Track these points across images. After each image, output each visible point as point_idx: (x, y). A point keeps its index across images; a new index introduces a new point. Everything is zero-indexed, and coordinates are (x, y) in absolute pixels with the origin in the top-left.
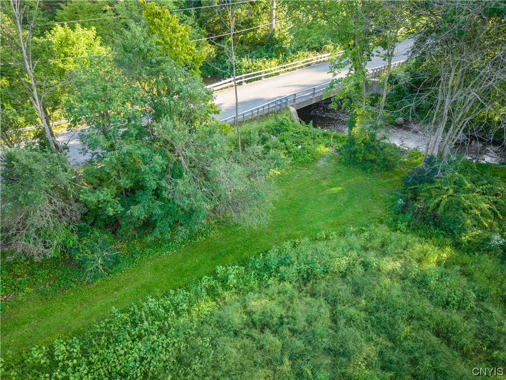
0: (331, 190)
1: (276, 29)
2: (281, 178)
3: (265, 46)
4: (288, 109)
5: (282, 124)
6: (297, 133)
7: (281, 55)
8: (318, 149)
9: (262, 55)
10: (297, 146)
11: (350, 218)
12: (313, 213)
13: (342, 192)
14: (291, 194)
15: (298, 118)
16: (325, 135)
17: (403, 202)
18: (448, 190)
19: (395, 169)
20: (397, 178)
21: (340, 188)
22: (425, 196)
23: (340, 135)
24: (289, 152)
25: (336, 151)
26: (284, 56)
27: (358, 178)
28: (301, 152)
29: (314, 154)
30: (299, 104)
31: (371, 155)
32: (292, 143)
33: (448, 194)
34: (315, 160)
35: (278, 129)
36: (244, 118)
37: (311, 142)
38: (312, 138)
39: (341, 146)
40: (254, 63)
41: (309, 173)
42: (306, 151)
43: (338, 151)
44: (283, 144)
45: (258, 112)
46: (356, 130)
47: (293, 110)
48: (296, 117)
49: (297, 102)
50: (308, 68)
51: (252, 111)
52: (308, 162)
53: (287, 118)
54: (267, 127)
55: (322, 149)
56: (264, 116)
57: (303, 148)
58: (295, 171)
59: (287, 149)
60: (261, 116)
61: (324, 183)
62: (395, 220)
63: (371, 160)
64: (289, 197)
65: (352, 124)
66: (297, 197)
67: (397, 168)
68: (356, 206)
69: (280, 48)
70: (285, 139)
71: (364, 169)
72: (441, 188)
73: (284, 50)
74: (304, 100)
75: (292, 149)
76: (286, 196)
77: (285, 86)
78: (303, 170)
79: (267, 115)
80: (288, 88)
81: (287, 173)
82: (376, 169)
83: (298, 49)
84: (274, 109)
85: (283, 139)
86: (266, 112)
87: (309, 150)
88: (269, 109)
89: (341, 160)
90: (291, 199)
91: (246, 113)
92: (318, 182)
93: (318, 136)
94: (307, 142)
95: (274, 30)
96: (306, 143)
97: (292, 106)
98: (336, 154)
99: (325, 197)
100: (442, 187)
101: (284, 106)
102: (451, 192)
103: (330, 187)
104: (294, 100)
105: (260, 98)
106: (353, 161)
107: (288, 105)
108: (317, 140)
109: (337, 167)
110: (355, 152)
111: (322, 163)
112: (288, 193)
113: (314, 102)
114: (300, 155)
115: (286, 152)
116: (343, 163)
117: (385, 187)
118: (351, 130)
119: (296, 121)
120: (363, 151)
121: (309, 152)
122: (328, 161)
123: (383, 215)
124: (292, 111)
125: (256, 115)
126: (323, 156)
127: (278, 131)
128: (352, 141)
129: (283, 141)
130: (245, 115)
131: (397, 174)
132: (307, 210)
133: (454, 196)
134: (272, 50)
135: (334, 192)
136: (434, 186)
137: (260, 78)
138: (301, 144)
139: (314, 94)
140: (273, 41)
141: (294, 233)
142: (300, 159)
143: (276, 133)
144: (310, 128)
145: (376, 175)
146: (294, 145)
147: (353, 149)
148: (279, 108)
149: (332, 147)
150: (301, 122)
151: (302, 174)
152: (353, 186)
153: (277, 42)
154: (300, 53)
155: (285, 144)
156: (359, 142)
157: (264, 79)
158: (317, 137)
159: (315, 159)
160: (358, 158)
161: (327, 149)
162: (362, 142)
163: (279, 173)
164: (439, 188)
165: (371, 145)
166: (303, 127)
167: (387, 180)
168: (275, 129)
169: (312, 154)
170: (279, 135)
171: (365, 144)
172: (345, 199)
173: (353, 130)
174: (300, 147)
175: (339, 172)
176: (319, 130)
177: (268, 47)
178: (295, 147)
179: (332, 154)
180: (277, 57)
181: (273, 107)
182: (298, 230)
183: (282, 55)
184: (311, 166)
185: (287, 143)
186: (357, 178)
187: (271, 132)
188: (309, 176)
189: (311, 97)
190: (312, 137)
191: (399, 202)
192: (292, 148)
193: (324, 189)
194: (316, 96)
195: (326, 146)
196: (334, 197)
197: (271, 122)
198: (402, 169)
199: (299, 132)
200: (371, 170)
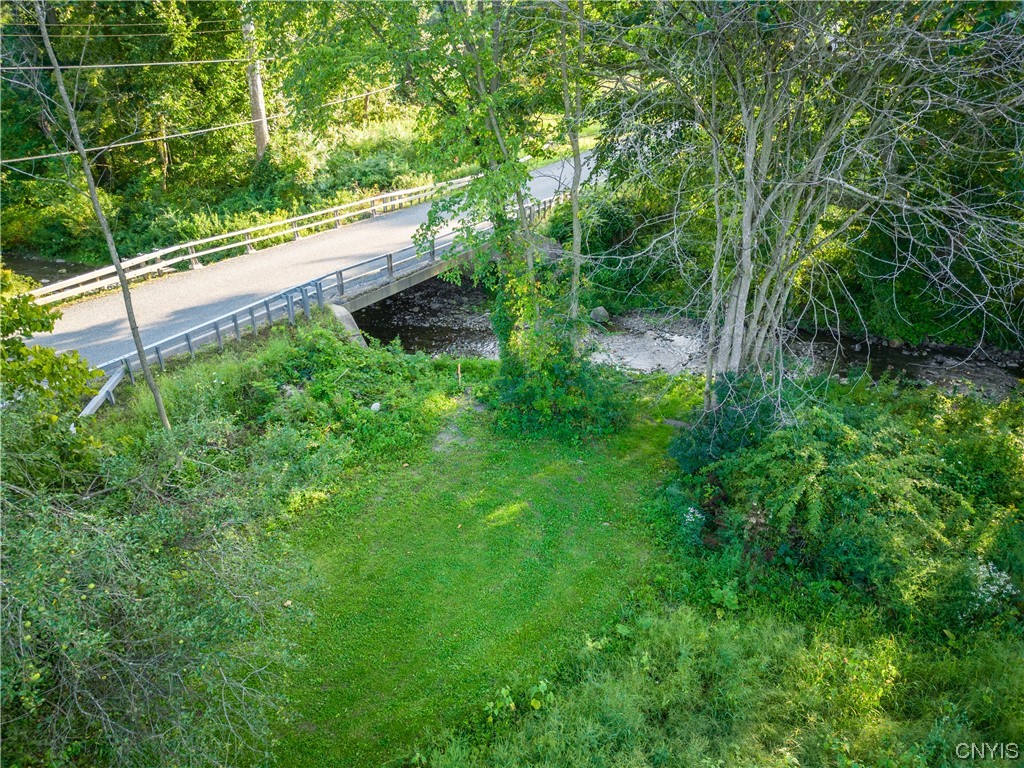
0: (491, 517)
1: (274, 145)
2: (331, 510)
3: (251, 186)
4: (326, 311)
5: (314, 350)
6: (361, 369)
7: (295, 202)
8: (429, 404)
9: (249, 206)
10: (367, 404)
11: (570, 602)
12: (453, 615)
13: (526, 517)
14: (370, 561)
15: (360, 332)
16: (438, 367)
17: (699, 516)
18: (811, 458)
19: (633, 426)
20: (647, 447)
21: (515, 508)
22: (758, 487)
23: (476, 362)
24: (348, 426)
25: (476, 402)
26: (303, 204)
27: (557, 466)
28: (382, 420)
29: (420, 419)
30: (356, 297)
31: (570, 398)
32: (350, 399)
33: (818, 472)
34: (426, 435)
35: (306, 367)
36: (190, 349)
37: (406, 388)
38: (406, 379)
39: (487, 388)
40: (227, 223)
41: (417, 478)
42: (396, 414)
43: (483, 401)
44: (324, 404)
45: (236, 327)
46: (519, 339)
47: (341, 312)
48: (352, 329)
49: (349, 292)
50: (367, 222)
51: (216, 326)
52: (406, 444)
53: (328, 332)
54: (268, 363)
55: (440, 403)
56: (257, 337)
57: (387, 408)
58: (372, 479)
59: (339, 418)
60: (250, 337)
61: (468, 501)
62: (698, 576)
63: (575, 410)
64: (364, 570)
65: (506, 327)
66: (390, 565)
67: (635, 421)
68: (573, 552)
69: (292, 186)
70: (328, 390)
71: (563, 438)
72: (790, 456)
73: (302, 191)
74: (367, 287)
75: (354, 416)
76: (355, 571)
77: (313, 262)
78: (397, 470)
79: (265, 333)
80: (321, 264)
81: (347, 492)
82: (591, 432)
83: (334, 187)
84: (285, 315)
85: (323, 392)
86: (261, 325)
87: (405, 410)
88: (269, 315)
89: (496, 423)
90: (371, 577)
91: (196, 333)
92: (448, 501)
93: (422, 371)
94: (396, 391)
95: (269, 148)
96: (394, 391)
97: (337, 303)
98: (480, 410)
99: (479, 547)
100: (792, 452)
101: (313, 305)
102: (821, 464)
103: (486, 508)
104: (341, 288)
105: (243, 293)
106: (530, 421)
107: (326, 303)
108: (421, 381)
109: (492, 446)
110: (530, 397)
111: (446, 441)
112: (358, 559)
113: (394, 291)
114: (379, 428)
115: (336, 426)
116: (504, 430)
117: (630, 479)
118: (507, 340)
119: (355, 339)
120: (551, 391)
121: (406, 415)
122: (463, 433)
123: (659, 566)
124: (337, 315)
125: (233, 336)
126: (446, 422)
127: (306, 372)
128: (513, 368)
129: (322, 395)
130: (193, 340)
131: (642, 438)
132: (432, 607)
133: (829, 471)
134: (272, 192)
135: (502, 523)
136: (774, 454)
137: (242, 250)
138: (380, 397)
139: (390, 269)
140: (271, 172)
141: (401, 712)
142: (383, 440)
143: (300, 378)
144: (394, 353)
145: (596, 448)
146: (357, 403)
147: (521, 389)
148: (298, 311)
149: (466, 393)
150: (368, 341)
151: (397, 483)
152: (548, 491)
153: (282, 174)
154: (342, 194)
155: (331, 405)
156: (535, 369)
157: (252, 251)
158: (418, 375)
159: (424, 432)
160: (540, 412)
161: (454, 401)
162: (543, 367)
163: (323, 495)
164: (784, 457)
165: (566, 374)
166: (376, 354)
167: (628, 458)
168: (296, 368)
169: (416, 422)
170: (308, 383)
171: (552, 371)
172: (538, 536)
173: (513, 338)
174: (376, 406)
175: (498, 458)
176: (422, 359)
177: (259, 188)
178: (363, 410)
179: (469, 411)
180: (287, 207)
181: (282, 309)
182: (411, 696)
183: (299, 201)
184: (419, 455)
185: (335, 401)
186: (553, 467)
187: (283, 377)
188: (416, 487)
189: (385, 279)
190: (407, 374)
191: (689, 518)
192: (355, 412)
193: (469, 523)
194: (396, 275)
195: (449, 394)
196: (503, 540)
197: (278, 347)
198: (649, 422)
199: (368, 366)
200: (580, 439)
